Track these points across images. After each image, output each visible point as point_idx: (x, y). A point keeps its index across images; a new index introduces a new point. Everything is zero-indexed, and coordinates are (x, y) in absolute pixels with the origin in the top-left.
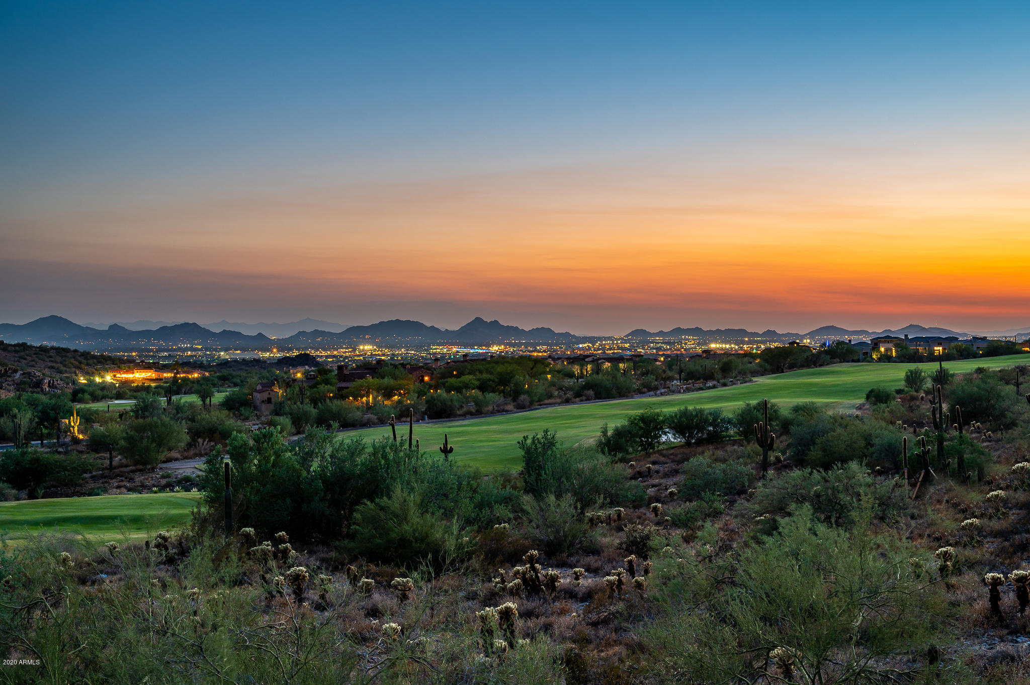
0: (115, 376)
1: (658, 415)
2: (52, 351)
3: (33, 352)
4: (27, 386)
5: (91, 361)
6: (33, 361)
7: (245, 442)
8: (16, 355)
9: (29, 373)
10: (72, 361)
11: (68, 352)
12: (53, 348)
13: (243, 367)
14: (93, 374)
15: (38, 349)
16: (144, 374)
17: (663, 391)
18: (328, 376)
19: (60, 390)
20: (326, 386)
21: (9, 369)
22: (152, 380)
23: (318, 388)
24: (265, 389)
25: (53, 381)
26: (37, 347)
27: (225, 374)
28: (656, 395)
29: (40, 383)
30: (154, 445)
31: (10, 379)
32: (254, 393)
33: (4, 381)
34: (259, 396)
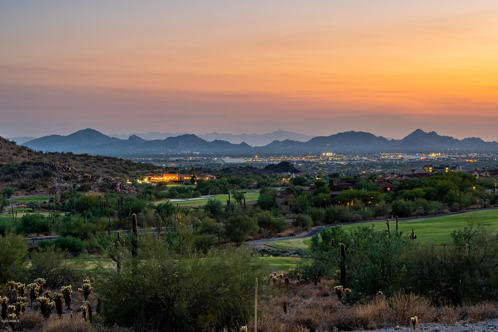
0: (150, 179)
2: (105, 160)
3: (93, 161)
4: (106, 187)
5: (133, 167)
6: (94, 167)
8: (82, 163)
9: (107, 179)
10: (120, 167)
11: (116, 161)
13: (240, 172)
14: (135, 177)
15: (96, 159)
16: (170, 177)
19: (127, 190)
20: (324, 194)
21: (94, 176)
22: (175, 182)
24: (283, 195)
25: (123, 184)
26: (95, 157)
27: (233, 179)
29: (115, 186)
30: (242, 231)
31: (96, 183)
32: (276, 198)
33: (92, 184)
34: (279, 200)
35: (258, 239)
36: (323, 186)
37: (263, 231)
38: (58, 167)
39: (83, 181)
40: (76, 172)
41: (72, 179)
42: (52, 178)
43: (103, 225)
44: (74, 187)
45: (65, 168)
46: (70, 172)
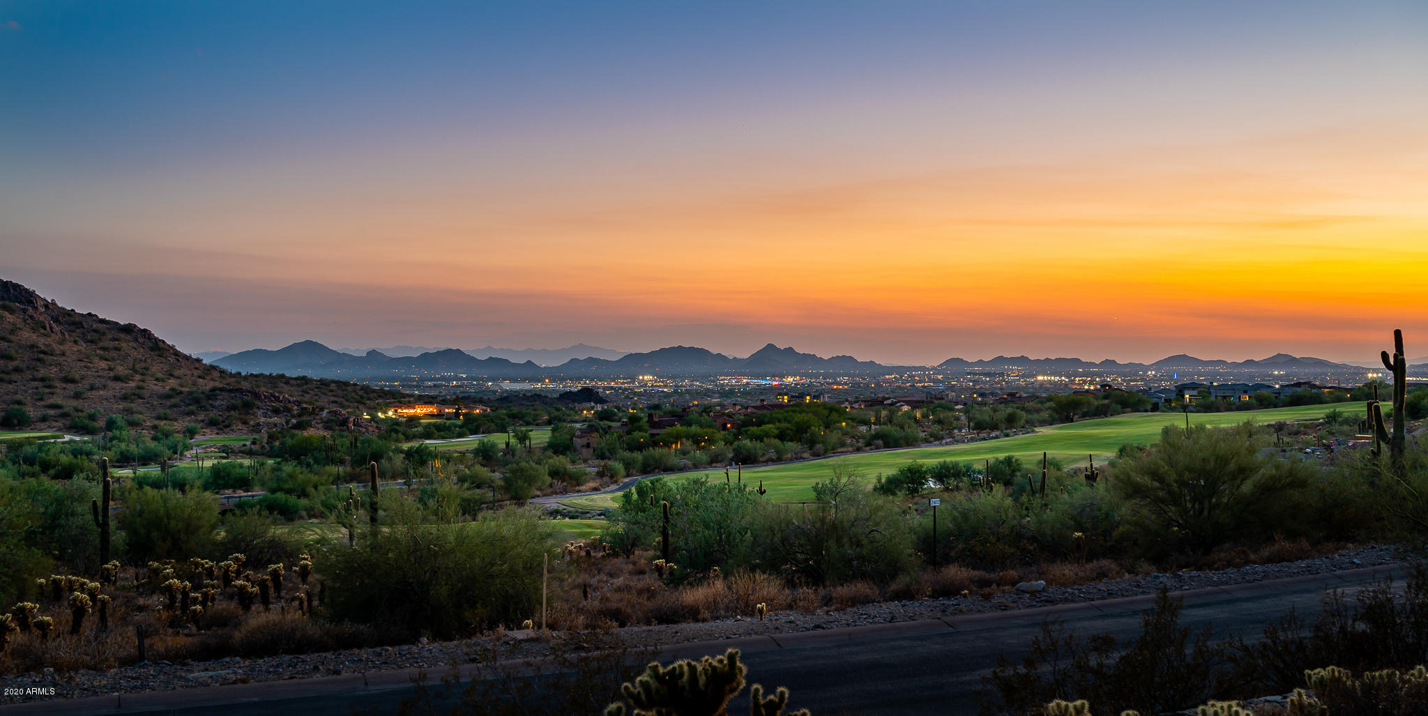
0: (396, 411)
1: (921, 466)
2: (333, 384)
3: (314, 386)
4: (334, 424)
5: (371, 396)
6: (316, 395)
8: (299, 389)
9: (335, 412)
10: (354, 395)
11: (348, 386)
12: (333, 381)
13: (524, 402)
14: (376, 409)
15: (319, 383)
16: (425, 409)
17: (948, 440)
20: (640, 433)
21: (317, 407)
22: (432, 416)
23: (632, 435)
24: (584, 434)
25: (358, 419)
27: (514, 412)
28: (941, 445)
29: (346, 421)
31: (318, 417)
32: (574, 439)
33: (312, 419)
34: (579, 440)
35: (549, 496)
36: (639, 422)
37: (556, 484)
38: (264, 395)
39: (300, 415)
40: (290, 402)
41: (284, 411)
42: (255, 410)
43: (329, 476)
44: (287, 423)
45: (274, 397)
46: (281, 402)
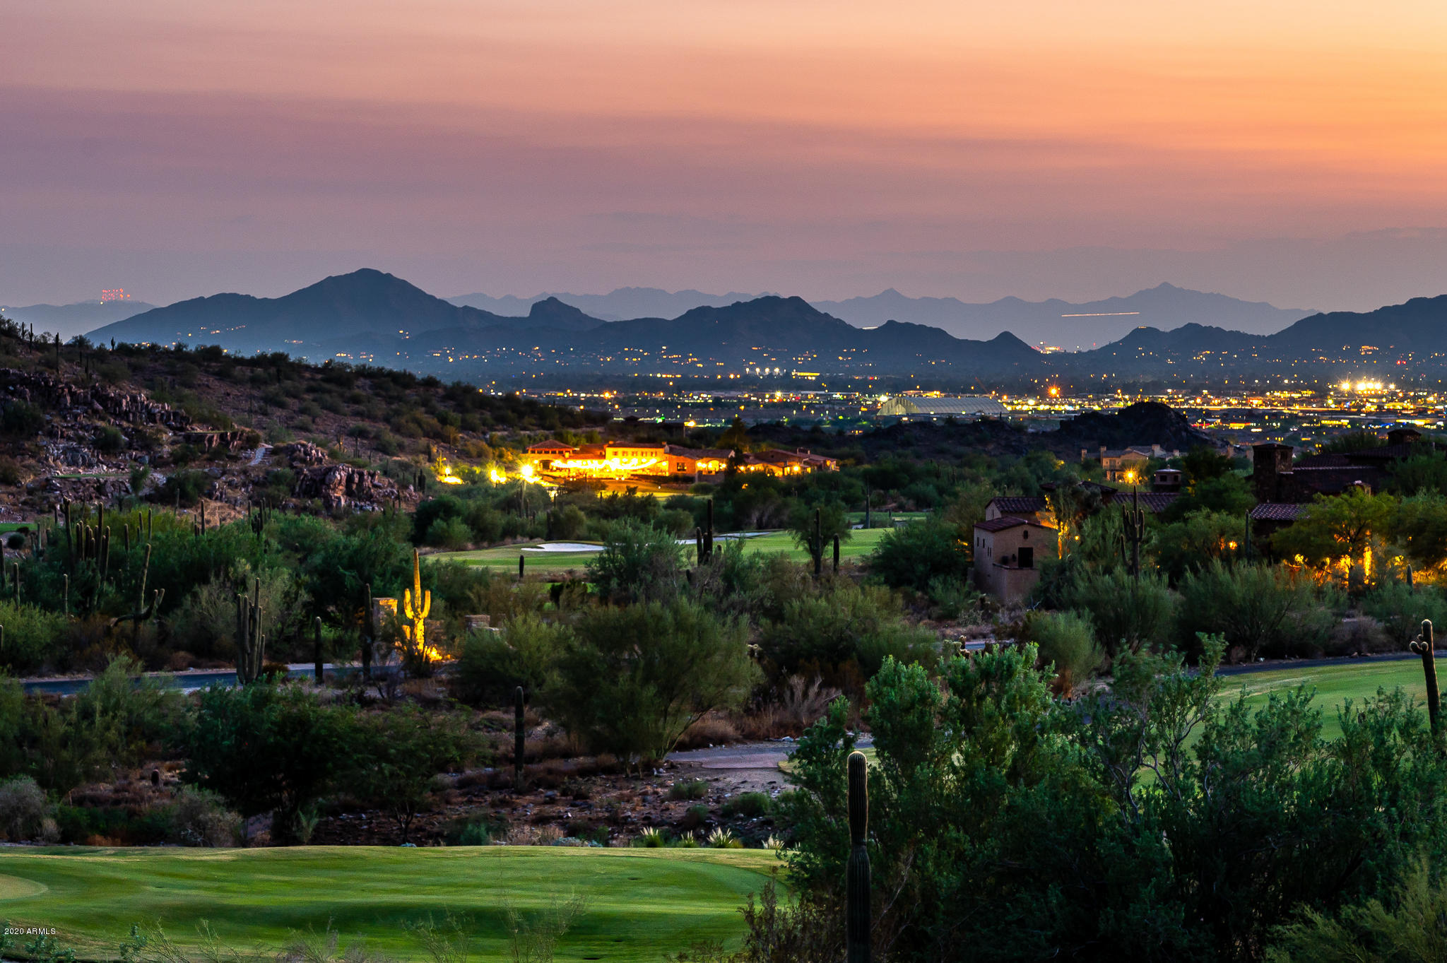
2: (361, 381)
3: (305, 385)
4: (283, 488)
6: (303, 411)
7: (921, 691)
8: (255, 393)
9: (291, 450)
10: (420, 413)
11: (406, 386)
12: (363, 372)
15: (319, 376)
16: (634, 459)
18: (1222, 480)
19: (379, 503)
20: (1215, 516)
21: (234, 435)
23: (1186, 521)
24: (1011, 519)
25: (361, 475)
26: (316, 370)
29: (323, 481)
30: (651, 690)
31: (236, 467)
32: (977, 534)
33: (217, 471)
34: (989, 539)
37: (799, 693)
38: (72, 394)
39: (179, 459)
40: (151, 417)
41: (130, 446)
42: (42, 440)
44: (136, 480)
45: (104, 399)
46: (124, 415)
